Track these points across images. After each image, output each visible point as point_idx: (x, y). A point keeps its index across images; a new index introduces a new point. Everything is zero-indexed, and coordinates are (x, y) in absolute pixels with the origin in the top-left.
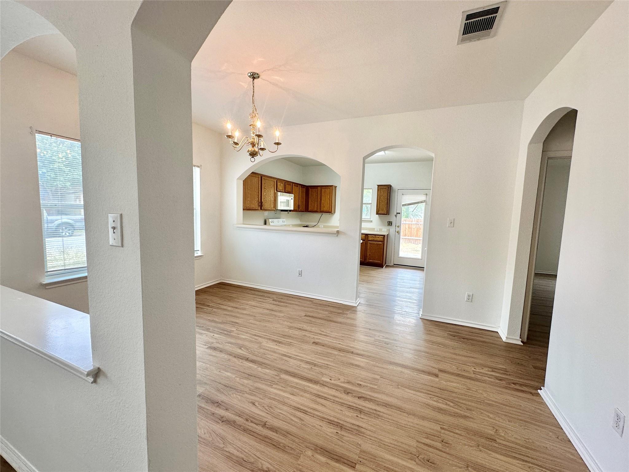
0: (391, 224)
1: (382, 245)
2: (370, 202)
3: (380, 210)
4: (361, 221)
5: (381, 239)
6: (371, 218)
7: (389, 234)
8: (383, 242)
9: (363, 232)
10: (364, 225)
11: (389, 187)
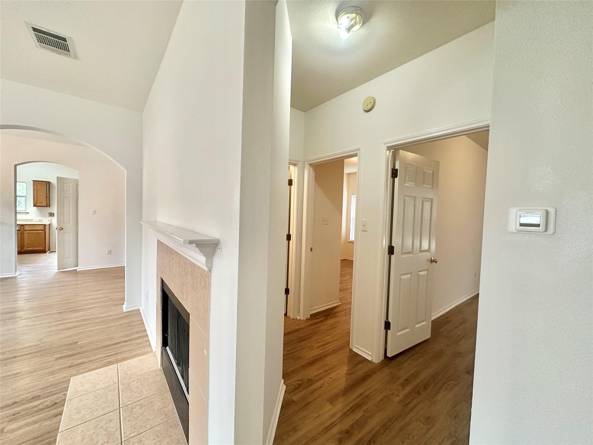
0: (53, 215)
1: (44, 233)
2: (25, 195)
3: (38, 203)
4: (16, 213)
5: (42, 228)
6: (27, 210)
7: (51, 224)
8: (44, 230)
9: (18, 223)
10: (19, 217)
11: (48, 183)
